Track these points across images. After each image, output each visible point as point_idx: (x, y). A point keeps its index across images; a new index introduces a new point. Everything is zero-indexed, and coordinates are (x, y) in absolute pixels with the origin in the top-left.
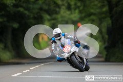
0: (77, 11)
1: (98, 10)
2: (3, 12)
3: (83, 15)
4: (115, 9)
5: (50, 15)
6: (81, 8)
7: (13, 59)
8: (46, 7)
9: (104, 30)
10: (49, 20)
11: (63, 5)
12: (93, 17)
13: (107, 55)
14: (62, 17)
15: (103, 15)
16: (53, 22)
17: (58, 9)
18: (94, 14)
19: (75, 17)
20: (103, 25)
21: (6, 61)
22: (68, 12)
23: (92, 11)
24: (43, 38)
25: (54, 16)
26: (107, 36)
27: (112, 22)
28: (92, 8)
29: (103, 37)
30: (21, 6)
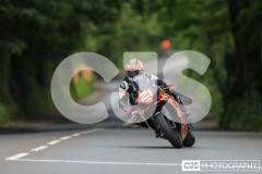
1: (205, 14)
3: (172, 25)
4: (242, 11)
5: (96, 23)
9: (219, 59)
10: (95, 35)
12: (193, 29)
13: (223, 115)
14: (125, 27)
15: (218, 26)
16: (104, 38)
18: (197, 22)
19: (154, 28)
20: (216, 46)
22: (139, 18)
23: (192, 15)
24: (80, 75)
25: (107, 26)
26: (224, 73)
27: (236, 42)
28: (192, 9)
29: (216, 75)
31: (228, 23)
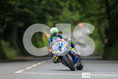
0: (78, 12)
1: (97, 12)
2: (10, 13)
3: (84, 16)
4: (112, 11)
5: (52, 15)
6: (82, 10)
7: (18, 56)
8: (49, 8)
9: (103, 30)
10: (52, 20)
11: (65, 6)
12: (92, 18)
13: (104, 53)
14: (64, 17)
15: (102, 17)
17: (60, 10)
21: (12, 58)
22: (70, 13)
23: (92, 12)
25: (56, 17)
26: (104, 36)
27: (110, 24)
28: (92, 9)
29: (101, 37)
30: (27, 7)
31: (106, 16)
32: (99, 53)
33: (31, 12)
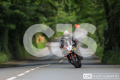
1: (95, 12)
4: (111, 11)
6: (78, 10)
7: (9, 61)
8: (43, 9)
9: (101, 32)
11: (60, 6)
12: (89, 19)
13: (103, 57)
14: (58, 19)
15: (101, 17)
18: (91, 16)
19: (72, 19)
20: (99, 26)
22: (65, 14)
23: (89, 13)
24: (39, 40)
25: (50, 18)
26: (103, 38)
27: (109, 25)
28: (89, 10)
29: (100, 39)
31: (105, 16)
32: (98, 57)
33: (23, 13)
